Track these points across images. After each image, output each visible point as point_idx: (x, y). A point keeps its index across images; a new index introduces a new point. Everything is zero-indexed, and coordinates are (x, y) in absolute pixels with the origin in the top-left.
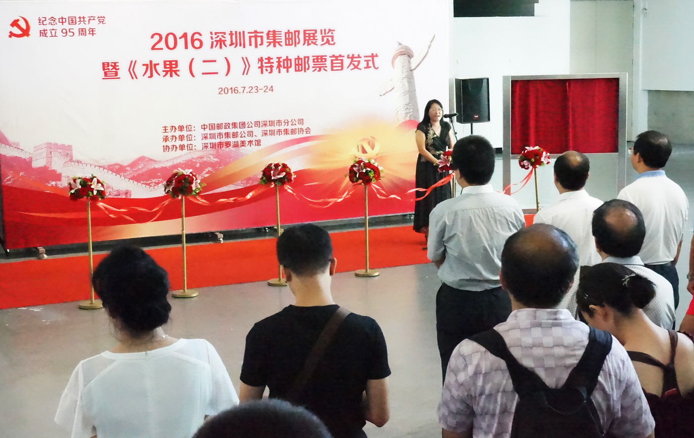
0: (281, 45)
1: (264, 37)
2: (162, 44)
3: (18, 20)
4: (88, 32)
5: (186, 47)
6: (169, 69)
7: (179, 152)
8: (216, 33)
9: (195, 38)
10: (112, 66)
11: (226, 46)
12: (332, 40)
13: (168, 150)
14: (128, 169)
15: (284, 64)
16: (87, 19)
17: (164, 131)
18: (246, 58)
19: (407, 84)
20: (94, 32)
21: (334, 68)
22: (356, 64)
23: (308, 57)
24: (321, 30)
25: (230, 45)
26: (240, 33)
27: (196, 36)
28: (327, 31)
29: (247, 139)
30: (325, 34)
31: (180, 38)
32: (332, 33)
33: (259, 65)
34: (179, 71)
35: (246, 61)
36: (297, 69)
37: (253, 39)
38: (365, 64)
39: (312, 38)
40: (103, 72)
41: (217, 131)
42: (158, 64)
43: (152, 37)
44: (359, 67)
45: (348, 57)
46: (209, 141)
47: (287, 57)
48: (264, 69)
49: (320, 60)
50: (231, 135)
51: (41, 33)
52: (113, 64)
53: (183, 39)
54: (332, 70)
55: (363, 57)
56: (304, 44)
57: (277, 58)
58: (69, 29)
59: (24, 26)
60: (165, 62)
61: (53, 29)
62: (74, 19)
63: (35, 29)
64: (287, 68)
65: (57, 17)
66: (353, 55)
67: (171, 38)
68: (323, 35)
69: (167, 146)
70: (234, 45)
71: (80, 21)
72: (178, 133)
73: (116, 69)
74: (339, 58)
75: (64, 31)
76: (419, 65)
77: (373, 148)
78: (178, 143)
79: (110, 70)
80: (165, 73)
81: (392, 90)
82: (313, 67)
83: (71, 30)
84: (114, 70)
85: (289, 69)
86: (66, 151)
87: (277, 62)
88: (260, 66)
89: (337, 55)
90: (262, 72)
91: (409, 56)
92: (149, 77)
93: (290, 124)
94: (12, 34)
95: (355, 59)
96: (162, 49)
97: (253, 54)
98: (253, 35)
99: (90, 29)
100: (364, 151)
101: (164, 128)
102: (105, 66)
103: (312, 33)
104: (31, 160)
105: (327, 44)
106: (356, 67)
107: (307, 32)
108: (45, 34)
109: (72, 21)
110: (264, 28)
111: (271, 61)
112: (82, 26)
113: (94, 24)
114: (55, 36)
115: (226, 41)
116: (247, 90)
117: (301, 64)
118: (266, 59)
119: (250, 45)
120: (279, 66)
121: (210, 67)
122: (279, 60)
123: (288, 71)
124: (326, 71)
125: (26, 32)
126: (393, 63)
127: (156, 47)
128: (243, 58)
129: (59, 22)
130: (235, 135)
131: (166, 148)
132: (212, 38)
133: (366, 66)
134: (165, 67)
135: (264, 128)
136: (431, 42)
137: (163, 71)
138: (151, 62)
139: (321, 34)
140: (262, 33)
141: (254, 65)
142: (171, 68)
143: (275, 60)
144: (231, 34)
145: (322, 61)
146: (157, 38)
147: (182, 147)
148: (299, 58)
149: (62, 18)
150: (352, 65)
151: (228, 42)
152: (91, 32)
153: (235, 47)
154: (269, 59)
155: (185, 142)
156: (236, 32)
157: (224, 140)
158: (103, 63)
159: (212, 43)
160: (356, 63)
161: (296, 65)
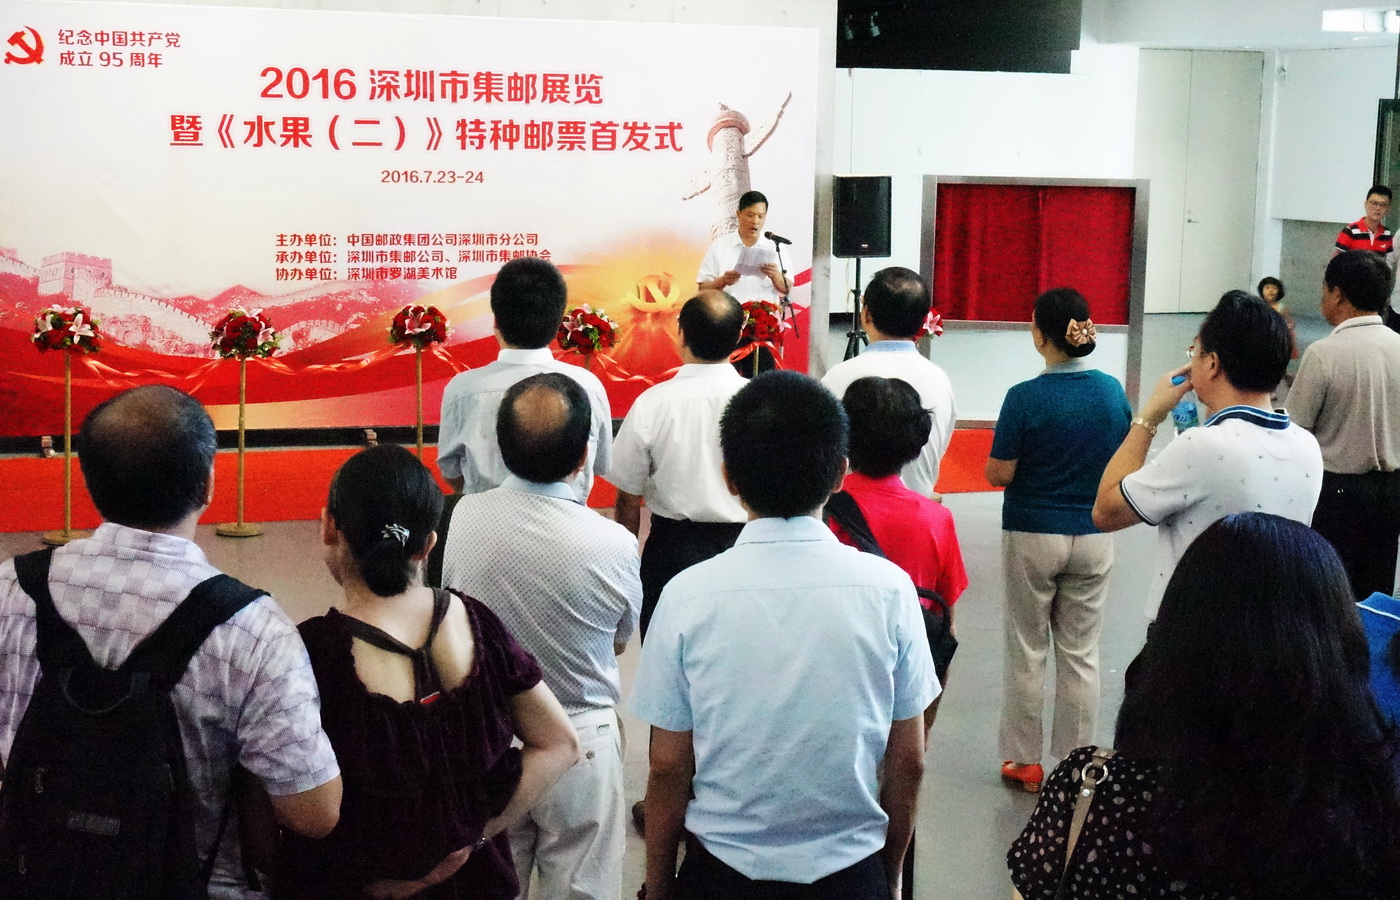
0: (501, 100)
1: (469, 83)
2: (281, 88)
3: (22, 33)
4: (147, 60)
5: (325, 95)
6: (292, 133)
7: (305, 282)
8: (380, 73)
9: (341, 80)
10: (188, 122)
11: (398, 96)
12: (597, 95)
13: (284, 277)
14: (212, 306)
15: (506, 134)
16: (146, 38)
17: (279, 243)
18: (435, 119)
19: (734, 182)
20: (159, 61)
21: (599, 146)
22: (640, 141)
23: (551, 124)
24: (577, 77)
25: (406, 95)
26: (425, 73)
27: (345, 77)
28: (587, 78)
29: (432, 265)
30: (584, 82)
31: (315, 78)
32: (597, 82)
33: (459, 133)
34: (310, 136)
35: (433, 124)
36: (529, 144)
37: (449, 87)
38: (656, 141)
39: (558, 89)
40: (173, 132)
41: (376, 248)
42: (273, 123)
43: (264, 74)
44: (645, 145)
45: (626, 126)
46: (361, 265)
47: (511, 122)
48: (468, 140)
49: (572, 129)
50: (403, 257)
51: (62, 58)
52: (191, 120)
53: (321, 79)
54: (595, 148)
55: (653, 128)
56: (544, 99)
57: (492, 122)
58: (114, 54)
59: (32, 44)
60: (285, 120)
61: (85, 53)
62: (123, 37)
63: (52, 50)
64: (511, 141)
65: (93, 30)
66: (635, 124)
67: (298, 77)
68: (580, 84)
69: (283, 270)
70: (414, 96)
71: (134, 40)
72: (304, 248)
73: (196, 128)
74: (608, 128)
75: (105, 57)
76: (759, 146)
77: (666, 293)
78: (304, 266)
79: (185, 129)
80: (284, 139)
81: (706, 189)
82: (559, 142)
83: (117, 56)
84: (192, 130)
85: (515, 143)
86: (101, 270)
87: (492, 129)
88: (460, 135)
89: (604, 121)
90: (463, 147)
91: (740, 130)
92: (255, 145)
93: (512, 241)
94: (10, 58)
95: (637, 131)
96: (281, 96)
97: (448, 113)
98: (449, 78)
99: (151, 54)
100: (650, 298)
101: (279, 238)
102: (176, 121)
103: (560, 81)
104: (36, 281)
105: (587, 102)
106: (640, 145)
107: (550, 78)
108: (71, 61)
109: (120, 39)
110: (470, 68)
111: (482, 127)
112: (138, 49)
113: (159, 47)
114: (88, 64)
115: (398, 86)
116: (435, 177)
117: (536, 136)
118: (471, 123)
119: (444, 96)
120: (495, 138)
121: (367, 133)
122: (496, 126)
123: (511, 147)
124: (584, 149)
125: (35, 56)
126: (710, 141)
127: (269, 93)
128: (429, 120)
129: (97, 40)
130: (409, 257)
131: (281, 274)
132: (373, 81)
133: (658, 145)
134: (285, 129)
135: (464, 247)
136: (784, 106)
137: (282, 136)
138: (260, 118)
139: (577, 82)
140: (467, 75)
141: (450, 133)
142: (296, 131)
143: (488, 127)
144: (409, 75)
145: (576, 132)
146: (272, 76)
147: (311, 274)
148: (532, 125)
149: (102, 34)
150: (632, 141)
151: (402, 90)
152: (153, 61)
153: (416, 99)
154: (477, 123)
155: (317, 265)
156: (418, 72)
157: (389, 264)
158: (173, 118)
159: (374, 89)
160: (640, 139)
161: (527, 136)
